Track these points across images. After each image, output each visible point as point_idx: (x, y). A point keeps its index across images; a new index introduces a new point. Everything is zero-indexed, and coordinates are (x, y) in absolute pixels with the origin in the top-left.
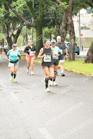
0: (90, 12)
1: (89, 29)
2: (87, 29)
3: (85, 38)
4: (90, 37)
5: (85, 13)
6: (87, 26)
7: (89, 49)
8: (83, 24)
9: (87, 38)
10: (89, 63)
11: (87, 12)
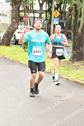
0: (8, 1)
1: (7, 16)
2: (4, 16)
3: (2, 24)
4: (6, 23)
5: (4, 2)
6: (5, 13)
7: (4, 33)
8: (2, 12)
9: (4, 24)
10: (4, 45)
11: (5, 1)
